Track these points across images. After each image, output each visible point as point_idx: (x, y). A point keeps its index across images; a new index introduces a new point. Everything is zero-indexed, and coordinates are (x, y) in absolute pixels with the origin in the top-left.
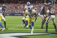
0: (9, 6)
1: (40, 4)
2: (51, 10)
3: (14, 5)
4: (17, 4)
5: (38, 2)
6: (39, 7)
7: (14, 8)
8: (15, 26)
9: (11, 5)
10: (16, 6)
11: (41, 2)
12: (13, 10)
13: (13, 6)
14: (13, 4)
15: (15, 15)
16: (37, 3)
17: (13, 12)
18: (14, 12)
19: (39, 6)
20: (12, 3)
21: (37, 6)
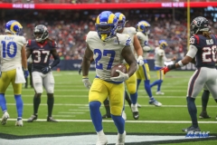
0: (53, 32)
2: (205, 49)
3: (71, 28)
4: (82, 25)
5: (163, 16)
6: (165, 35)
7: (70, 40)
8: (76, 107)
9: (58, 29)
10: (78, 31)
12: (68, 49)
13: (65, 32)
14: (65, 24)
15: (75, 65)
16: (156, 19)
17: (65, 56)
18: (72, 56)
19: (165, 31)
20: (62, 22)
21: (159, 32)
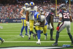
0: (5, 8)
1: (48, 5)
2: (64, 14)
3: (12, 6)
4: (16, 5)
5: (47, 1)
6: (47, 9)
7: (11, 11)
8: (14, 37)
9: (7, 7)
10: (14, 8)
11: (50, 2)
12: (11, 14)
13: (9, 8)
14: (9, 5)
15: (14, 21)
16: (44, 3)
17: (10, 17)
18: (12, 17)
19: (48, 7)
20: (8, 4)
21: (45, 8)
